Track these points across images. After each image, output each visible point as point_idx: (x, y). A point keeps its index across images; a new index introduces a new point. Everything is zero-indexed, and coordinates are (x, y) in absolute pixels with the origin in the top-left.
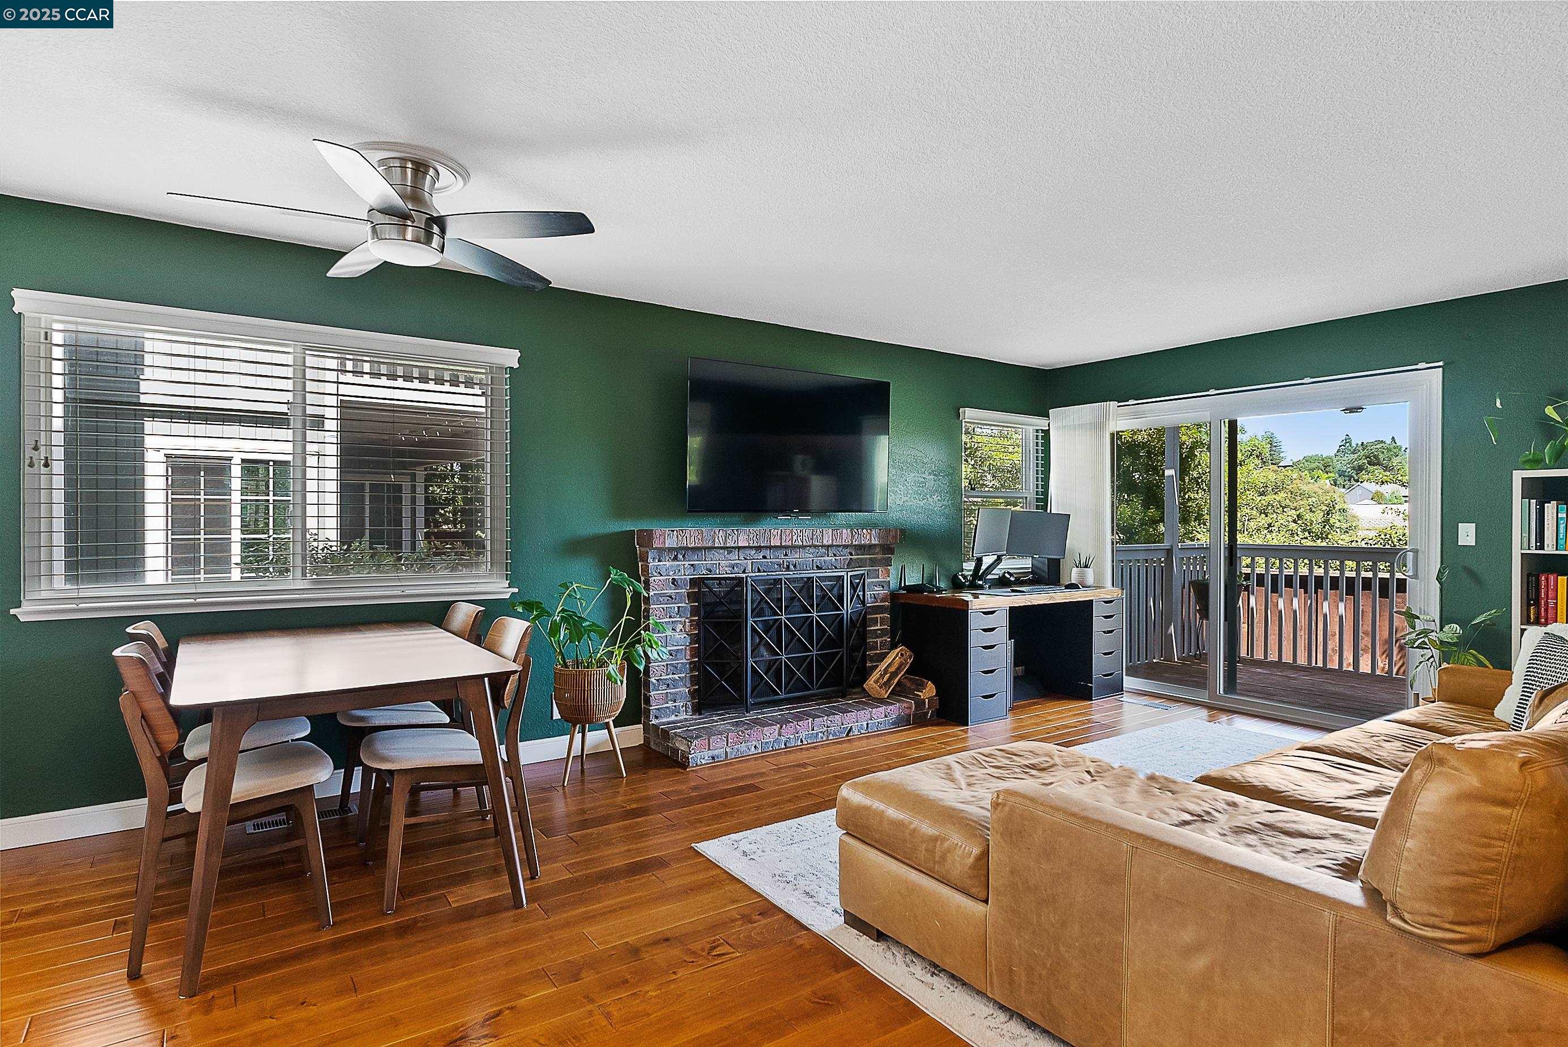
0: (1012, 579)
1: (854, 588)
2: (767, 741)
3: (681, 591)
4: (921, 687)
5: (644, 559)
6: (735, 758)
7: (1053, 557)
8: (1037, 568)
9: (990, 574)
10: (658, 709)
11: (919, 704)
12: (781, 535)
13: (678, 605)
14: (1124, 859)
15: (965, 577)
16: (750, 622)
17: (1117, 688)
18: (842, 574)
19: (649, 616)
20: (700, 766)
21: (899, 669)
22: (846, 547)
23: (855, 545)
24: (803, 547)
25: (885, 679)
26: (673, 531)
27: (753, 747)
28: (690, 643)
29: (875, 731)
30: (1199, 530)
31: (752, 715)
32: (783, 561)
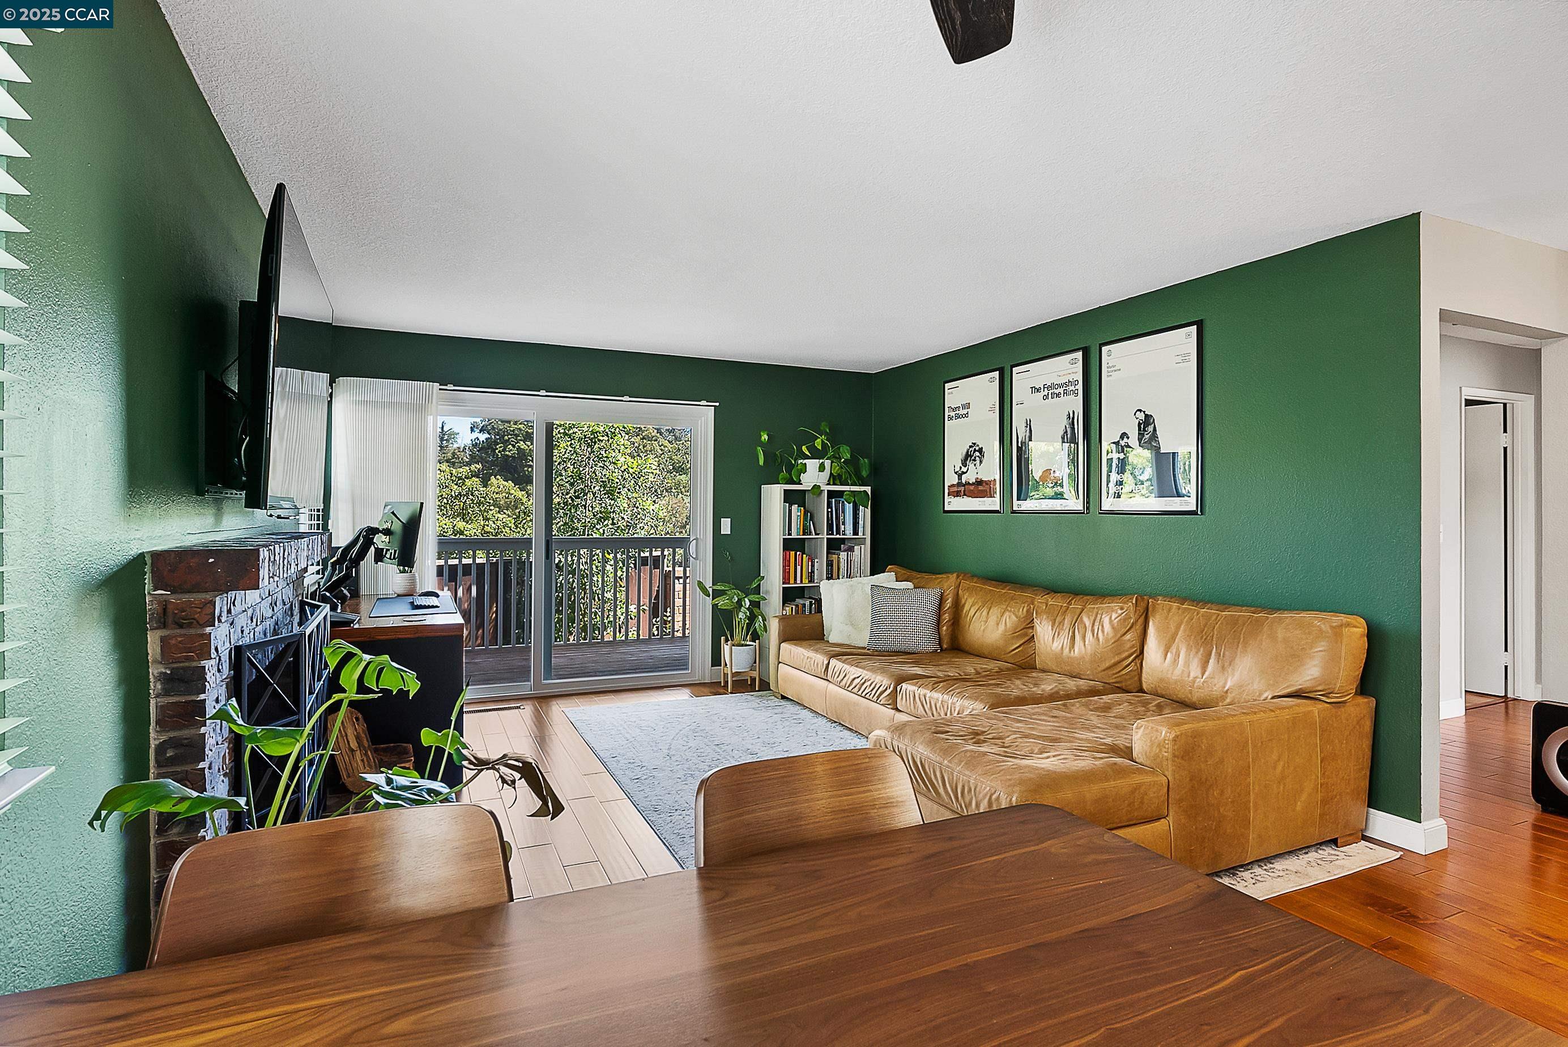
4: (406, 754)
14: (1247, 731)
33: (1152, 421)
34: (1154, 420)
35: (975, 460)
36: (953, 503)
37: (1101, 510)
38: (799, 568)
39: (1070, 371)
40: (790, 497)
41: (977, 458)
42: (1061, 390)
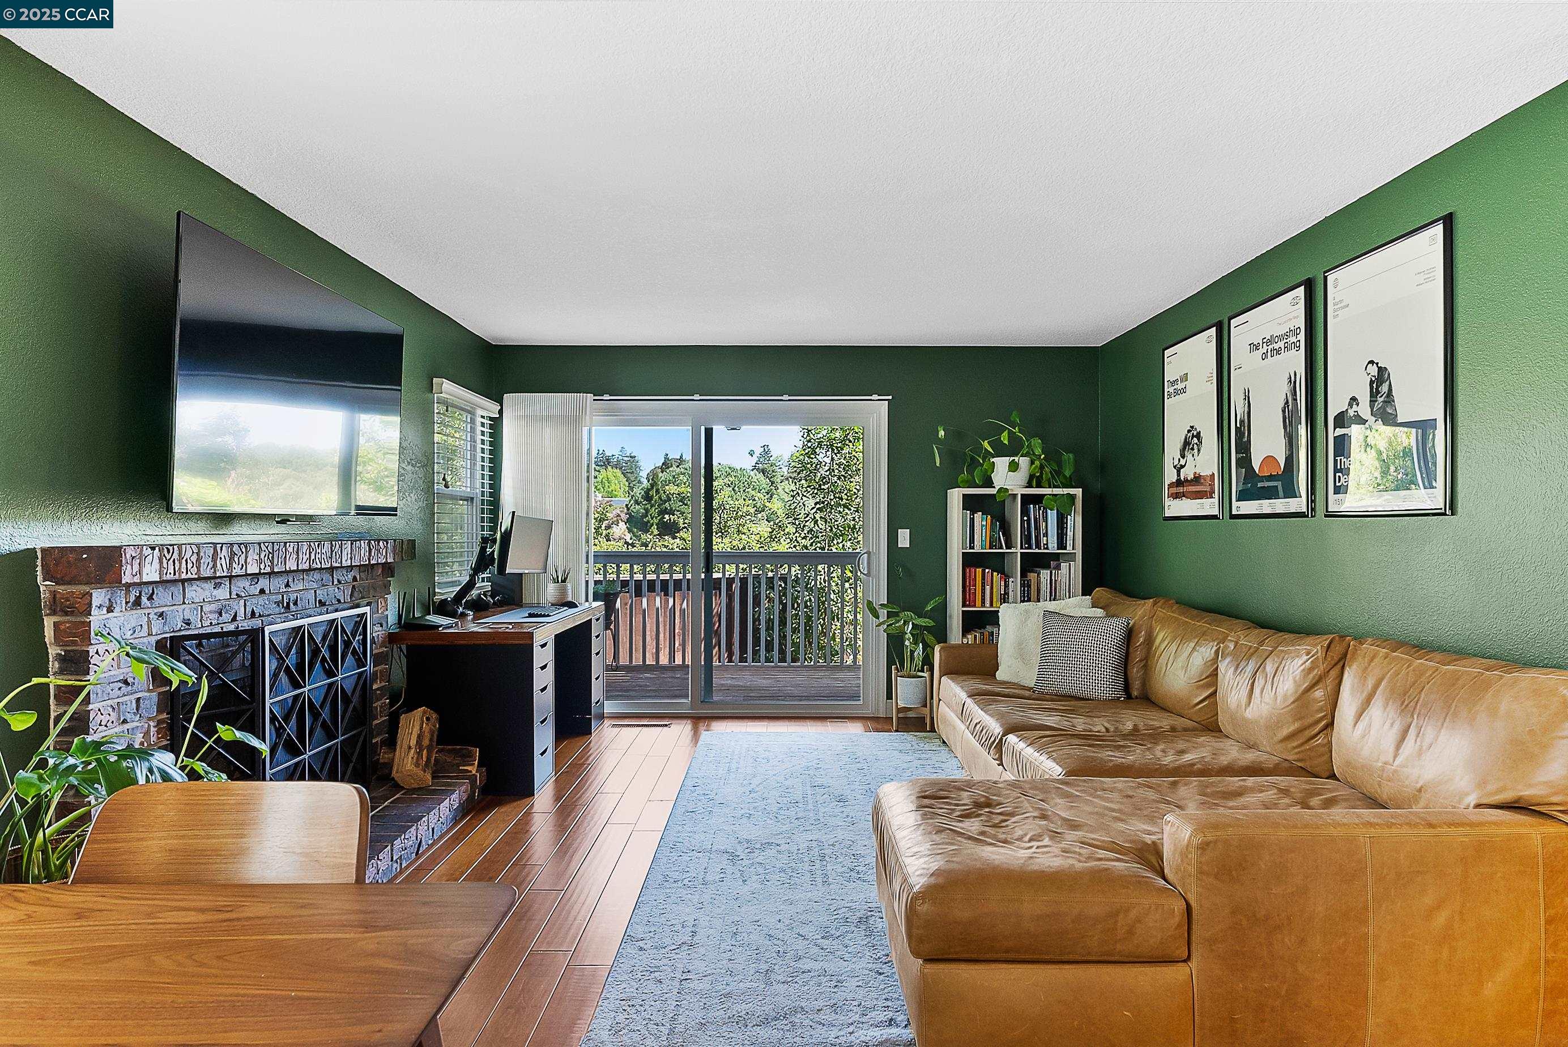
12: (298, 552)
14: (1364, 852)
16: (269, 704)
17: (601, 715)
18: (366, 610)
21: (431, 740)
22: (351, 568)
24: (310, 571)
25: (425, 759)
29: (441, 838)
32: (283, 597)
33: (1386, 375)
34: (1389, 374)
35: (1193, 449)
36: (1175, 507)
37: (1327, 511)
38: (988, 588)
39: (1291, 316)
40: (971, 504)
41: (1195, 446)
42: (1281, 344)
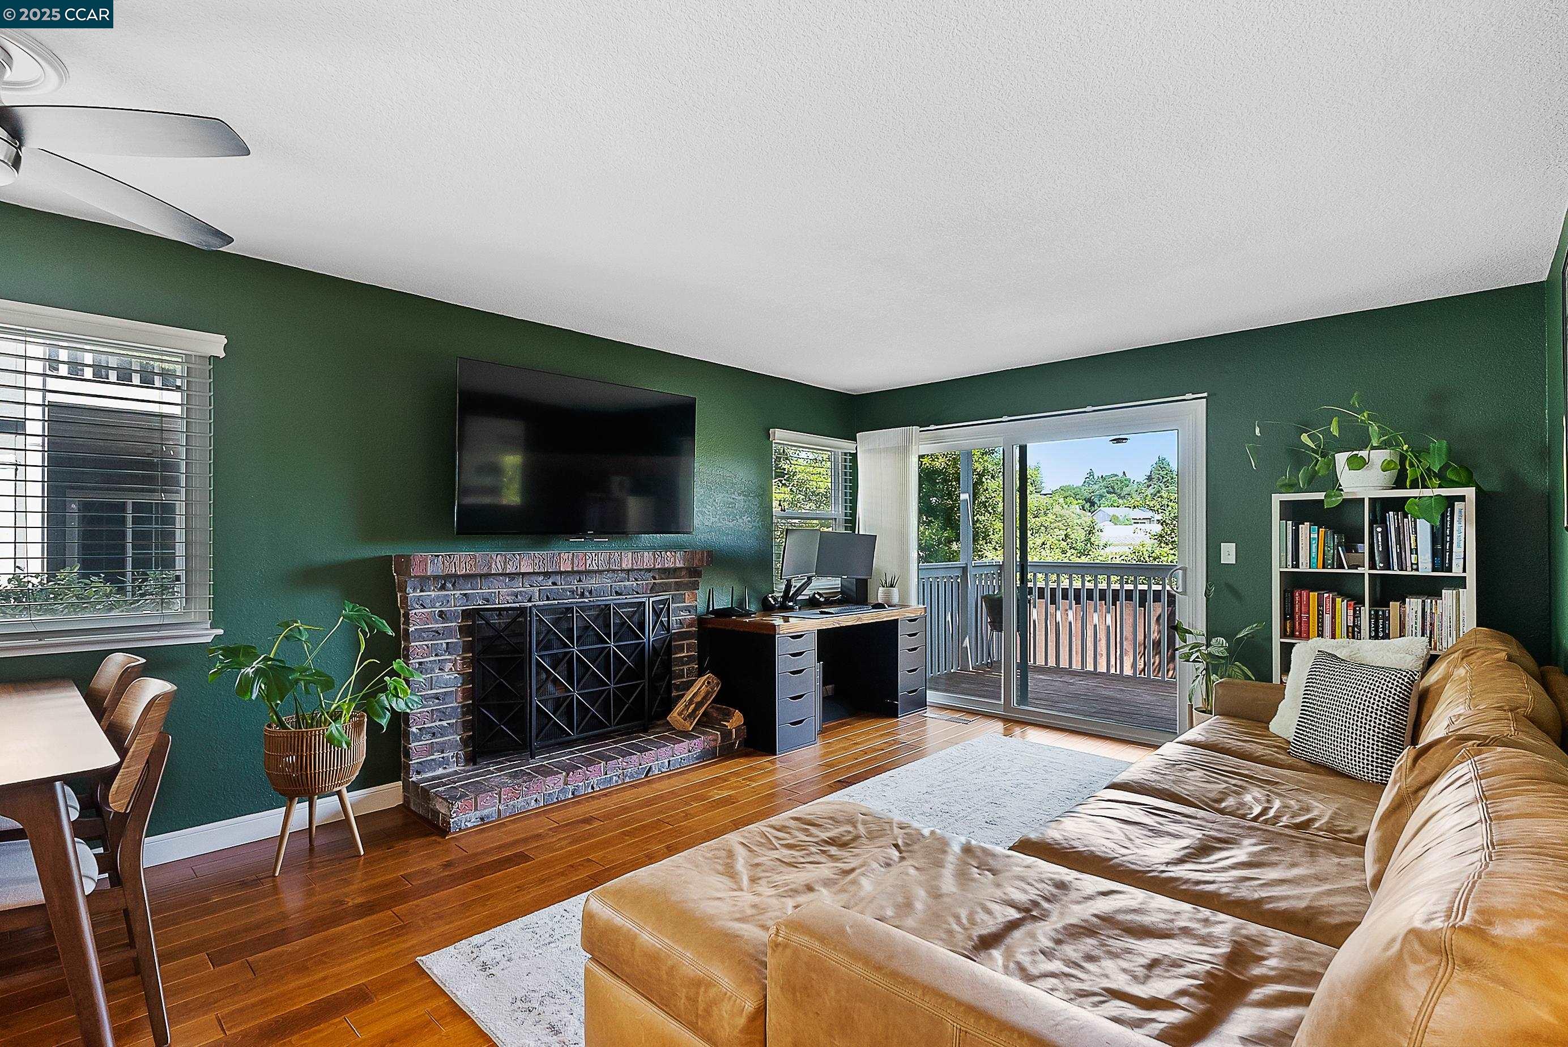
0: (822, 599)
1: (657, 614)
2: (552, 792)
3: (450, 624)
4: (728, 716)
5: (403, 590)
6: (509, 817)
7: (859, 577)
8: (845, 587)
9: (800, 594)
10: (420, 763)
11: (726, 734)
12: (573, 559)
13: (447, 641)
15: (775, 599)
16: (535, 656)
17: (920, 703)
18: (644, 600)
19: (409, 655)
20: (465, 830)
21: (705, 698)
22: (649, 570)
23: (659, 569)
24: (601, 572)
25: (690, 711)
26: (438, 556)
27: (533, 801)
28: (463, 684)
29: (678, 769)
30: (986, 548)
31: (537, 761)
32: (577, 588)
38: (1327, 618)
40: (1295, 512)
